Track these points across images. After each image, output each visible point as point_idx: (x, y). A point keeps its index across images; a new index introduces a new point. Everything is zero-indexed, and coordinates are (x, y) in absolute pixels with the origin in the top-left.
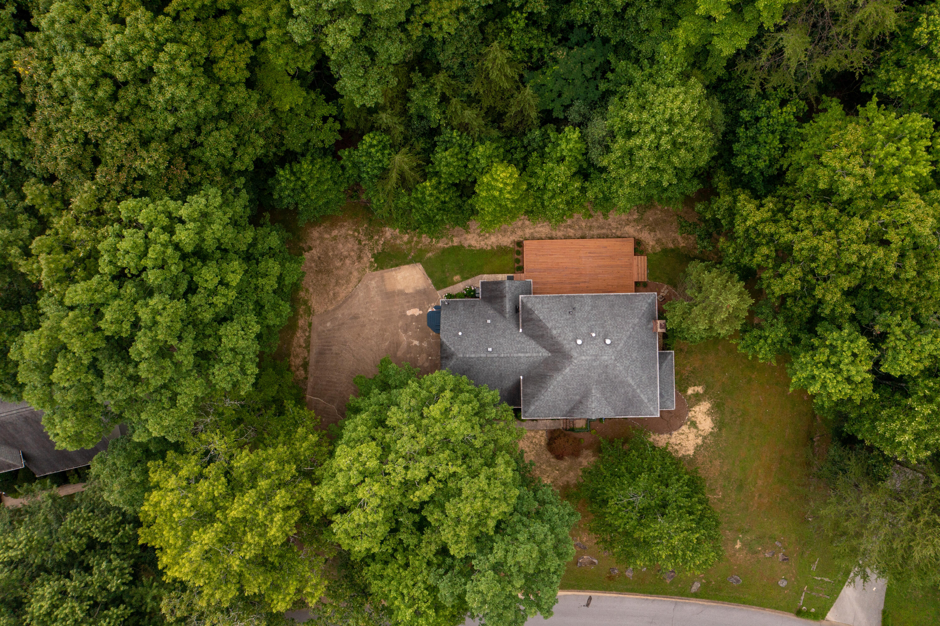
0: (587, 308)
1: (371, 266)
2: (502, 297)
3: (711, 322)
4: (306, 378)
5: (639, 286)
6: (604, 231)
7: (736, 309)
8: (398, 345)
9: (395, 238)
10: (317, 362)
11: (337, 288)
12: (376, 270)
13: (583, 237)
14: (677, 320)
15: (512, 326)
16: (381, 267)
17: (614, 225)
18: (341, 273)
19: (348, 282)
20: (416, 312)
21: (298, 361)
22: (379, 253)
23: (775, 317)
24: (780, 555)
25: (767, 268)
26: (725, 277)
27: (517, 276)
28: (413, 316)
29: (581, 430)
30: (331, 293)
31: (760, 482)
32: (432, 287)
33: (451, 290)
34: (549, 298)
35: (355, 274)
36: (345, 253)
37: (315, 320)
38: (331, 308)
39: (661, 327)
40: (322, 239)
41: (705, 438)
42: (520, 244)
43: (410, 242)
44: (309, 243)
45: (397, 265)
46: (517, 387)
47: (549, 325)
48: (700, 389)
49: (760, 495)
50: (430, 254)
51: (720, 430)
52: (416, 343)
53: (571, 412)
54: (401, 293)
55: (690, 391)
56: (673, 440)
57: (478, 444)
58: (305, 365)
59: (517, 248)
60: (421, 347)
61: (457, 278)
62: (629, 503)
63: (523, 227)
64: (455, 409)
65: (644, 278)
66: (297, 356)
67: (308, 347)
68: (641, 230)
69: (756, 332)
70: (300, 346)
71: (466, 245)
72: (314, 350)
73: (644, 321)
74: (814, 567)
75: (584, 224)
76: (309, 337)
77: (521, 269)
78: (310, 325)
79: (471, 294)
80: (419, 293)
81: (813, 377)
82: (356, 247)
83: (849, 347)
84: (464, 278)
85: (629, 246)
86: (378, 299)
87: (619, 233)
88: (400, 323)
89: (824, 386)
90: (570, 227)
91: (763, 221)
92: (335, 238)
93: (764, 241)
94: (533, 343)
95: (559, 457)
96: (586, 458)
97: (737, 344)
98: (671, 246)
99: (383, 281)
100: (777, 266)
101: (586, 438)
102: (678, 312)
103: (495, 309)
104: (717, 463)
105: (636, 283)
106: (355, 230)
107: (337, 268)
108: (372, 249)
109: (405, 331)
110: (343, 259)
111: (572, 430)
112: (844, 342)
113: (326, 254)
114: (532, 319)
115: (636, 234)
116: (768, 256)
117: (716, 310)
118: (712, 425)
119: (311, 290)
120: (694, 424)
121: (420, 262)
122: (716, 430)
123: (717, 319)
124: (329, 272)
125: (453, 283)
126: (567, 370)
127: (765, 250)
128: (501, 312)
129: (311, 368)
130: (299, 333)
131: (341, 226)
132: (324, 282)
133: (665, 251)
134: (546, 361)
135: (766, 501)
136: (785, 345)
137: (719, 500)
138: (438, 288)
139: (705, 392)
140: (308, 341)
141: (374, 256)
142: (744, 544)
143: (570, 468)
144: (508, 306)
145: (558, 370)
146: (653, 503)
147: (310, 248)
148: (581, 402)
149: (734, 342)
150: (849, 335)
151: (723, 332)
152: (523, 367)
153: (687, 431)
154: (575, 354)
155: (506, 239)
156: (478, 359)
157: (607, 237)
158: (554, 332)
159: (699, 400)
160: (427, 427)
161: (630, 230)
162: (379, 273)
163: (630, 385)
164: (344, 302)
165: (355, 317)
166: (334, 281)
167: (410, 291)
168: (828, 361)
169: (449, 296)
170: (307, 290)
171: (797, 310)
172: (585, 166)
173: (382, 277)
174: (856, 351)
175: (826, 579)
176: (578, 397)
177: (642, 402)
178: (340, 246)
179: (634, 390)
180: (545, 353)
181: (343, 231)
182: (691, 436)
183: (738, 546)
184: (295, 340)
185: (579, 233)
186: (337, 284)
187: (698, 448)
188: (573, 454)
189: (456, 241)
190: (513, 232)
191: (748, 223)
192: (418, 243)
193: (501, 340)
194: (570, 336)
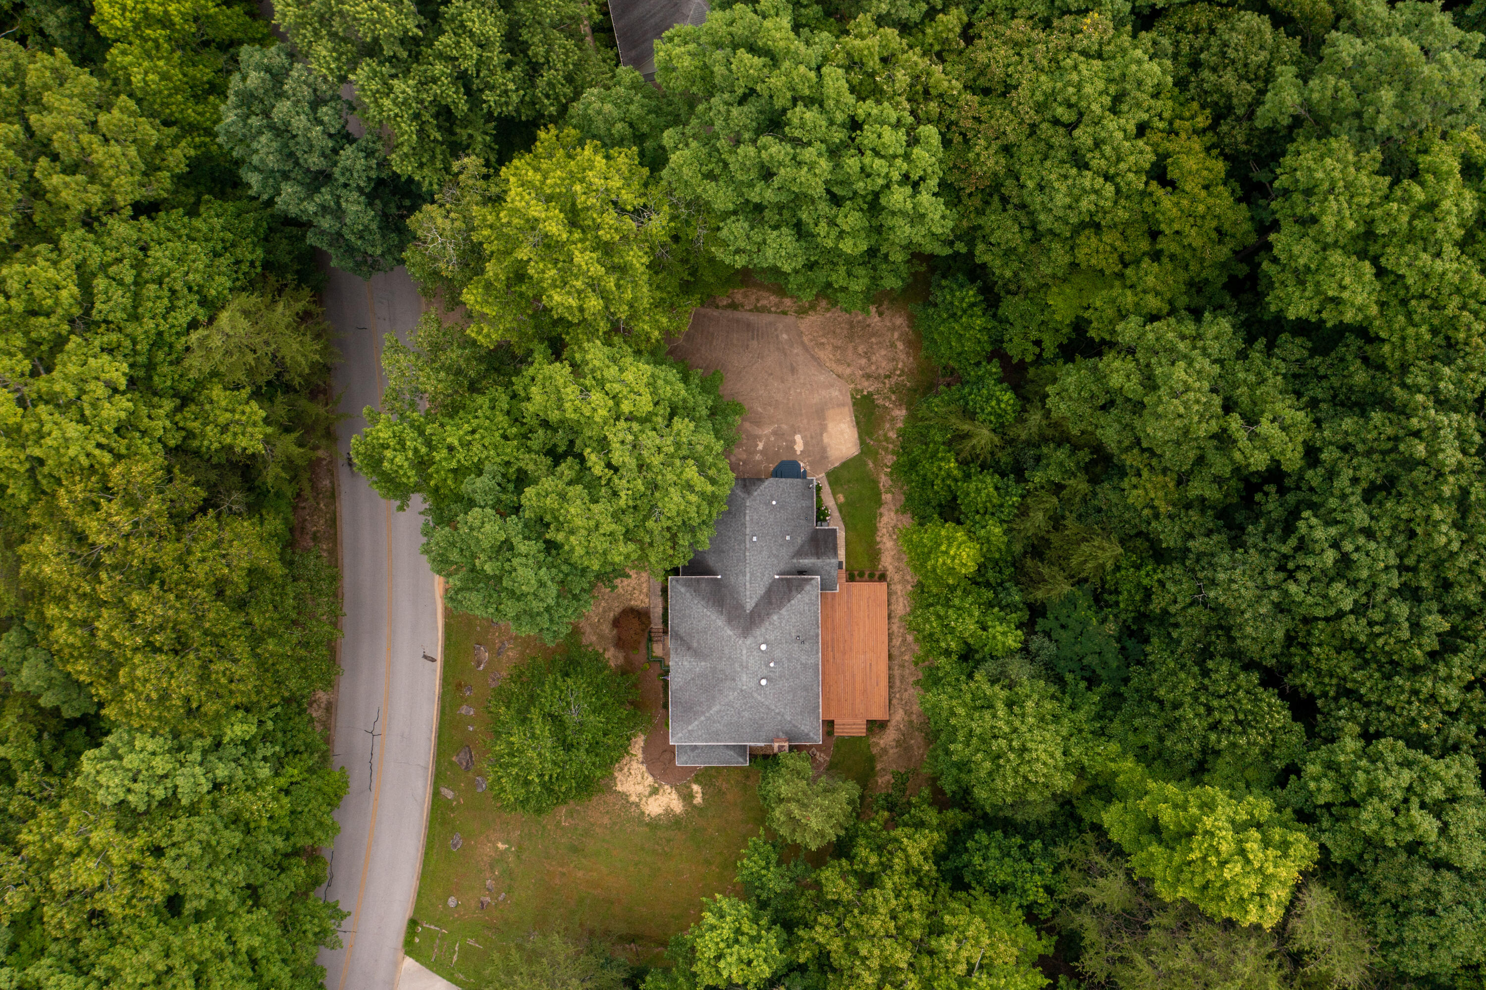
0: (803, 658)
1: (857, 391)
2: (818, 555)
3: (789, 800)
4: (717, 307)
5: (829, 725)
6: (898, 683)
7: (805, 828)
8: (758, 423)
9: (893, 419)
10: (738, 321)
11: (830, 348)
12: (853, 397)
13: (890, 657)
14: (790, 762)
15: (782, 566)
16: (857, 404)
17: (906, 695)
18: (850, 352)
19: (838, 361)
20: (799, 447)
21: (739, 297)
22: (873, 401)
23: (791, 880)
24: (488, 899)
25: (852, 864)
26: (842, 819)
27: (843, 574)
28: (794, 442)
29: (649, 650)
30: (824, 340)
31: (580, 874)
32: (831, 467)
33: (826, 490)
34: (816, 612)
35: (848, 371)
36: (874, 358)
37: (790, 319)
38: (805, 339)
39: (780, 747)
40: (894, 328)
41: (637, 805)
42: (882, 578)
43: (887, 439)
44: (887, 312)
45: (858, 423)
46: (708, 571)
47: (783, 611)
48: (698, 800)
49: (564, 874)
50: (871, 465)
51: (647, 825)
52: (760, 446)
53: (677, 636)
54: (823, 428)
55: (696, 788)
56: (635, 765)
57: (650, 524)
58: (734, 306)
59: (877, 574)
60: (755, 452)
61: (841, 498)
62: (568, 703)
63: (904, 581)
64: (693, 498)
65: (838, 731)
66: (745, 296)
67: (758, 310)
68: (899, 729)
69: (774, 857)
70: (758, 300)
71: (882, 510)
72: (753, 318)
73: (787, 727)
74: (471, 942)
75: (906, 658)
76: (770, 312)
77: (851, 578)
78: (785, 313)
79: (822, 515)
80: (823, 450)
81: (722, 917)
82: (881, 371)
83: (758, 956)
84: (840, 508)
85: (878, 714)
86: (816, 399)
87: (895, 701)
88: (784, 427)
89: (713, 928)
90: (904, 641)
91: (907, 857)
92: (893, 345)
93: (884, 859)
94: (761, 591)
95: (616, 623)
96: (614, 656)
97: (759, 836)
98: (879, 766)
99: (838, 406)
100: (855, 873)
101: (639, 656)
102: (800, 764)
103: (802, 546)
104: (606, 820)
105: (832, 722)
106: (902, 371)
107: (855, 348)
108: (878, 392)
109: (775, 433)
110: (867, 355)
111: (650, 640)
112: (765, 950)
113: (874, 335)
114: (790, 590)
115: (893, 722)
116: (866, 864)
117: (804, 806)
118: (653, 814)
119: (828, 315)
120: (654, 791)
121: (862, 452)
122: (647, 819)
123: (793, 806)
124: (850, 337)
125: (834, 494)
126: (730, 632)
127: (874, 859)
128: (799, 554)
129: (729, 313)
130: (773, 299)
131: (908, 354)
132: (838, 331)
133: (872, 759)
134: (740, 607)
135: (557, 881)
136: (758, 891)
137: (559, 822)
138: (828, 475)
139: (695, 806)
140: (764, 310)
141: (870, 394)
142: (503, 853)
143: (601, 637)
144: (807, 562)
145: (729, 621)
146: (568, 732)
147: (881, 314)
148: (689, 648)
149: (762, 831)
151: (777, 813)
152: (732, 580)
153: (647, 783)
154: (749, 641)
155: (889, 560)
156: (744, 525)
157: (890, 687)
158: (775, 617)
159: (684, 799)
160: (672, 465)
161: (899, 715)
162: (849, 401)
163: (710, 708)
164: (813, 356)
165: (793, 370)
166: (839, 343)
167: (826, 439)
168: (743, 934)
169: (819, 489)
170: (828, 310)
171: (802, 902)
172: (977, 656)
173: (844, 405)
174: (755, 963)
175: (455, 958)
176: (695, 645)
177: (689, 723)
178: (883, 352)
179: (703, 713)
180: (749, 605)
181: (903, 356)
182: (640, 789)
183: (501, 846)
184: (765, 294)
185: (895, 652)
186: (836, 348)
187: (625, 796)
188: (620, 639)
189: (887, 497)
190: (898, 570)
191: (905, 840)
192: (886, 449)
193: (765, 553)
194: (771, 637)
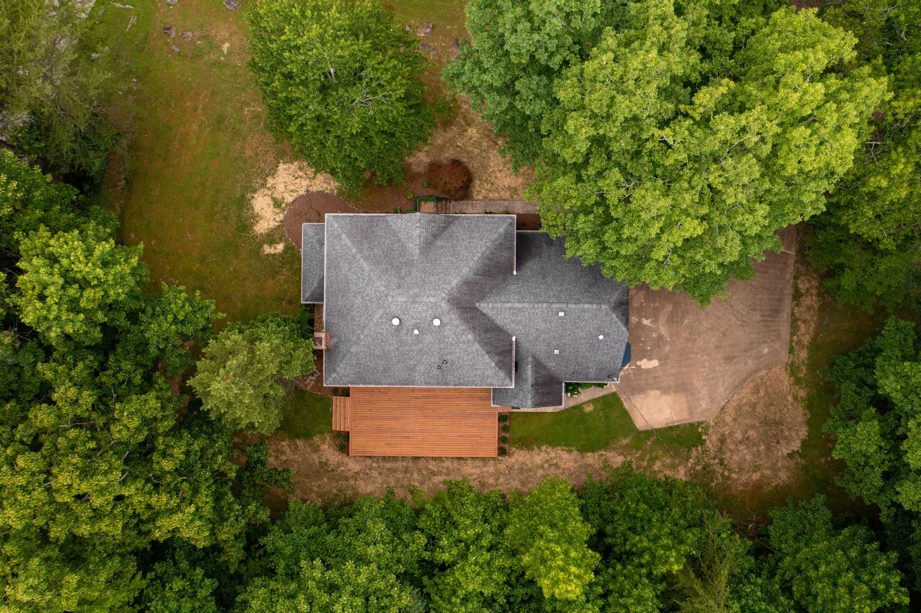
0: (421, 368)
1: (707, 428)
2: (536, 385)
3: (252, 352)
4: (796, 278)
5: (346, 392)
6: (388, 465)
7: (215, 371)
8: (671, 320)
9: (673, 467)
10: (781, 300)
11: (753, 399)
12: (700, 423)
13: (416, 459)
14: (300, 353)
15: (525, 345)
16: (693, 426)
17: (375, 474)
18: (748, 421)
19: (739, 408)
20: (645, 364)
21: (807, 301)
22: (695, 445)
24: (173, 34)
27: (505, 410)
28: (650, 359)
29: (427, 199)
30: (762, 393)
31: (195, 127)
32: (623, 398)
33: (599, 393)
34: (473, 383)
35: (728, 419)
36: (742, 447)
37: (784, 357)
38: (763, 373)
39: (320, 340)
40: (774, 469)
41: (263, 185)
42: (502, 452)
43: (653, 460)
44: (792, 463)
45: (671, 428)
46: (521, 261)
47: (477, 346)
48: (268, 250)
50: (625, 442)
51: (243, 196)
52: (646, 322)
53: (448, 223)
54: (665, 391)
55: (280, 247)
56: (305, 183)
58: (797, 296)
59: (506, 446)
60: (640, 317)
61: (589, 409)
62: (375, 93)
63: (497, 475)
65: (337, 401)
66: (809, 308)
67: (794, 321)
68: (339, 465)
70: (805, 322)
71: (575, 452)
72: (785, 315)
73: (343, 348)
74: (133, 20)
75: (415, 475)
76: (792, 334)
77: (502, 418)
78: (791, 351)
79: (572, 388)
80: (641, 390)
82: (728, 454)
84: (578, 408)
85: (355, 443)
86: (698, 383)
87: (369, 462)
88: (667, 349)
90: (434, 473)
92: (756, 468)
94: (499, 321)
95: (456, 163)
96: (420, 162)
97: (215, 312)
98: (299, 443)
99: (690, 408)
101: (421, 189)
102: (297, 364)
103: (545, 367)
104: (248, 153)
105: (348, 395)
106: (728, 478)
107: (753, 427)
108: (705, 451)
109: (660, 338)
110: (746, 440)
111: (439, 199)
113: (768, 448)
114: (499, 354)
115: (346, 460)
117: (244, 370)
118: (253, 202)
119: (790, 398)
120: (277, 203)
121: (639, 432)
122: (249, 195)
123: (242, 358)
124: (765, 422)
125: (594, 401)
126: (454, 282)
127: (167, 465)
128: (538, 364)
129: (789, 291)
130: (806, 340)
131: (747, 484)
132: (773, 409)
133: (307, 435)
134: (483, 297)
137: (248, 105)
138: (614, 395)
139: (261, 246)
140: (794, 329)
141: (703, 442)
142: (219, 48)
143: (441, 149)
144: (529, 372)
145: (467, 283)
147: (791, 456)
148: (435, 236)
149: (221, 315)
150: (49, 328)
151: (236, 337)
152: (513, 287)
153: (286, 195)
154: (444, 306)
155: (521, 459)
156: (578, 302)
157: (384, 458)
158: (470, 337)
159: (269, 235)
161: (354, 466)
162: (696, 419)
163: (366, 259)
164: (744, 380)
165: (729, 359)
166: (758, 410)
167: (654, 393)
168: (82, 289)
169: (601, 386)
170: (795, 398)
173: (691, 413)
175: (118, 5)
176: (439, 243)
177: (349, 236)
178: (749, 457)
179: (361, 251)
180: (485, 307)
181: (744, 478)
182: (280, 188)
184: (811, 330)
185: (421, 464)
186: (754, 406)
187: (273, 172)
188: (440, 167)
189: (591, 458)
190: (510, 468)
192: (642, 458)
193: (543, 326)
194: (447, 331)
